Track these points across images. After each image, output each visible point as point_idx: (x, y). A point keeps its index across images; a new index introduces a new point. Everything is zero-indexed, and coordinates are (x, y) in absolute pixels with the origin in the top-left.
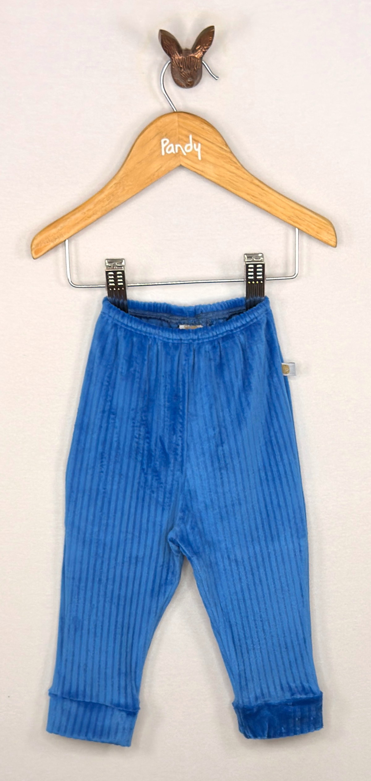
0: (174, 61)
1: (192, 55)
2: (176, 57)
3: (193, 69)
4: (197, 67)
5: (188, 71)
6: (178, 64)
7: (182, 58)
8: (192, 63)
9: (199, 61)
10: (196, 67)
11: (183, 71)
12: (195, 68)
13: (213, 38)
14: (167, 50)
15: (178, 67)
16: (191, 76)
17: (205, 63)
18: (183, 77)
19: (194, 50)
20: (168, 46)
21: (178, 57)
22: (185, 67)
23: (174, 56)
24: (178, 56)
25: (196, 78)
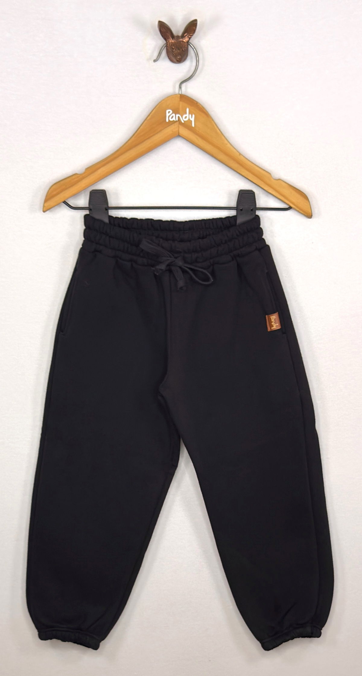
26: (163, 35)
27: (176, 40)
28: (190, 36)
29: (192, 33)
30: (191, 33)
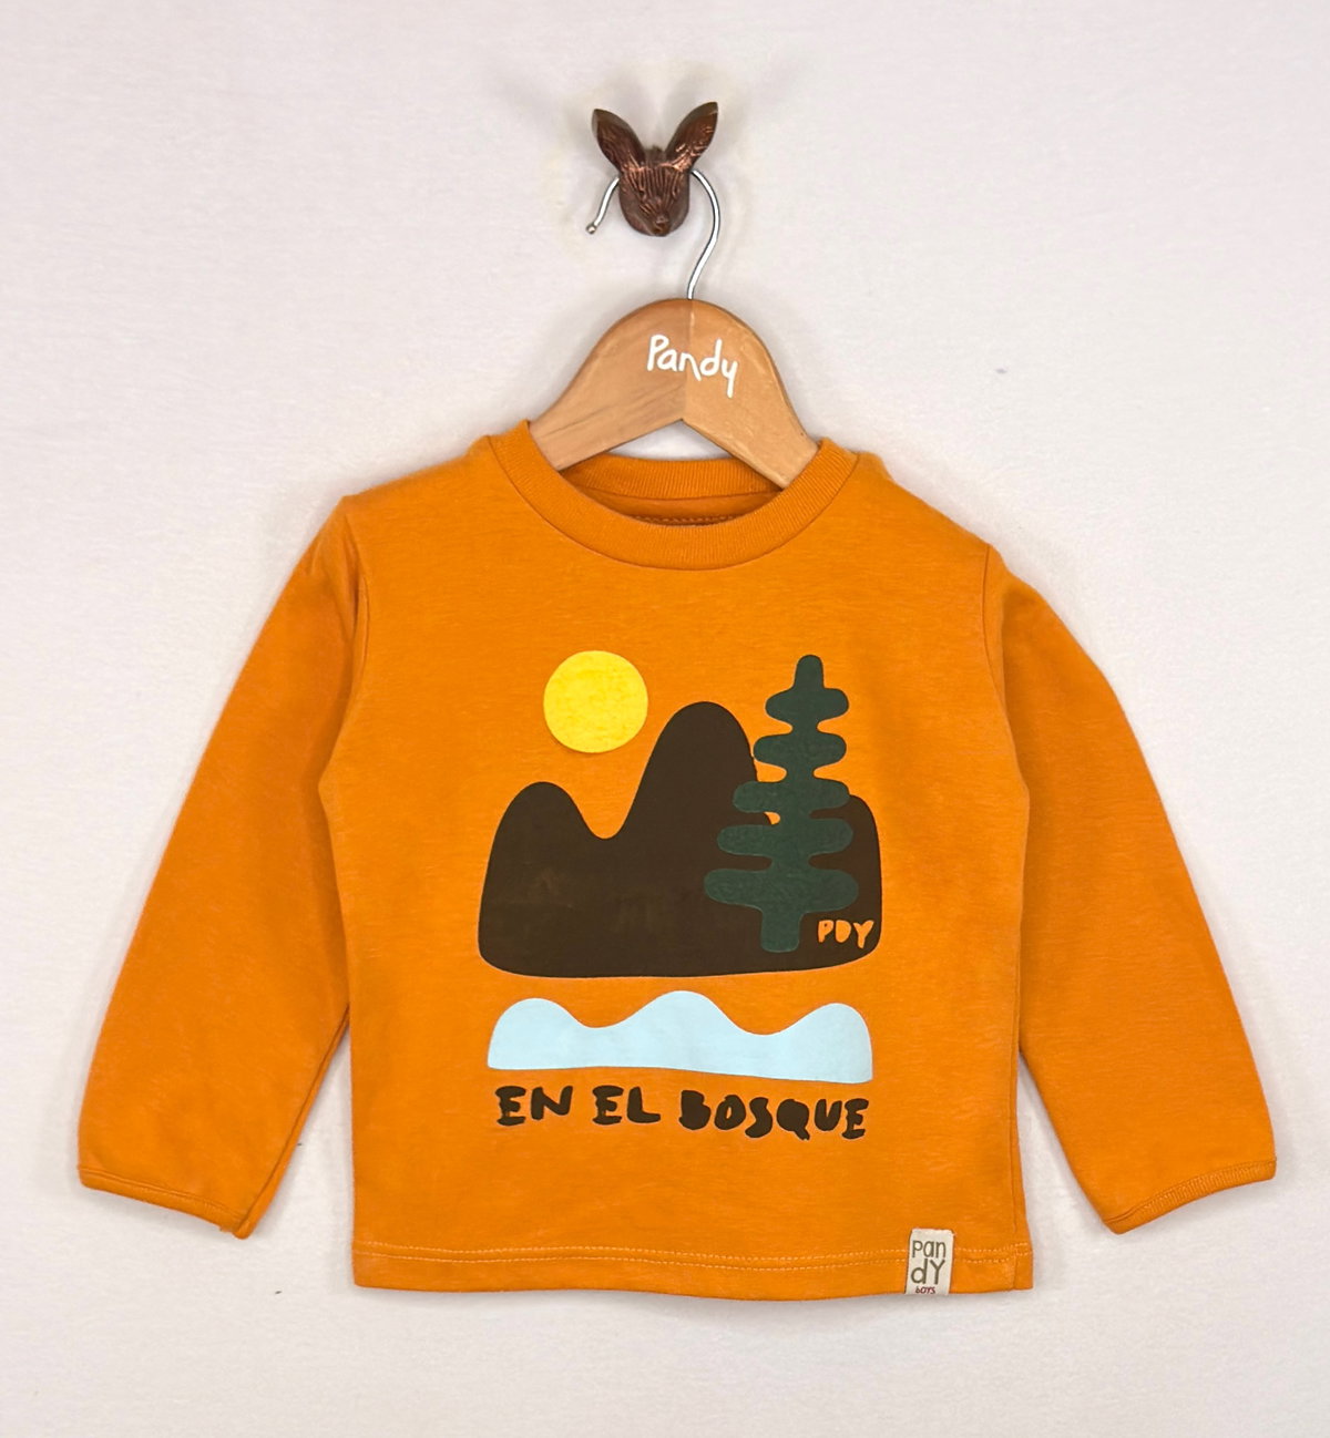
0: (626, 176)
2: (632, 169)
3: (669, 194)
5: (657, 201)
6: (634, 183)
7: (645, 172)
8: (666, 181)
11: (646, 201)
12: (674, 195)
13: (714, 129)
14: (610, 152)
15: (636, 189)
16: (663, 210)
18: (646, 213)
20: (613, 144)
22: (650, 190)
23: (626, 166)
24: (632, 163)
25: (677, 213)
26: (608, 150)
27: (650, 165)
29: (702, 143)
30: (698, 145)
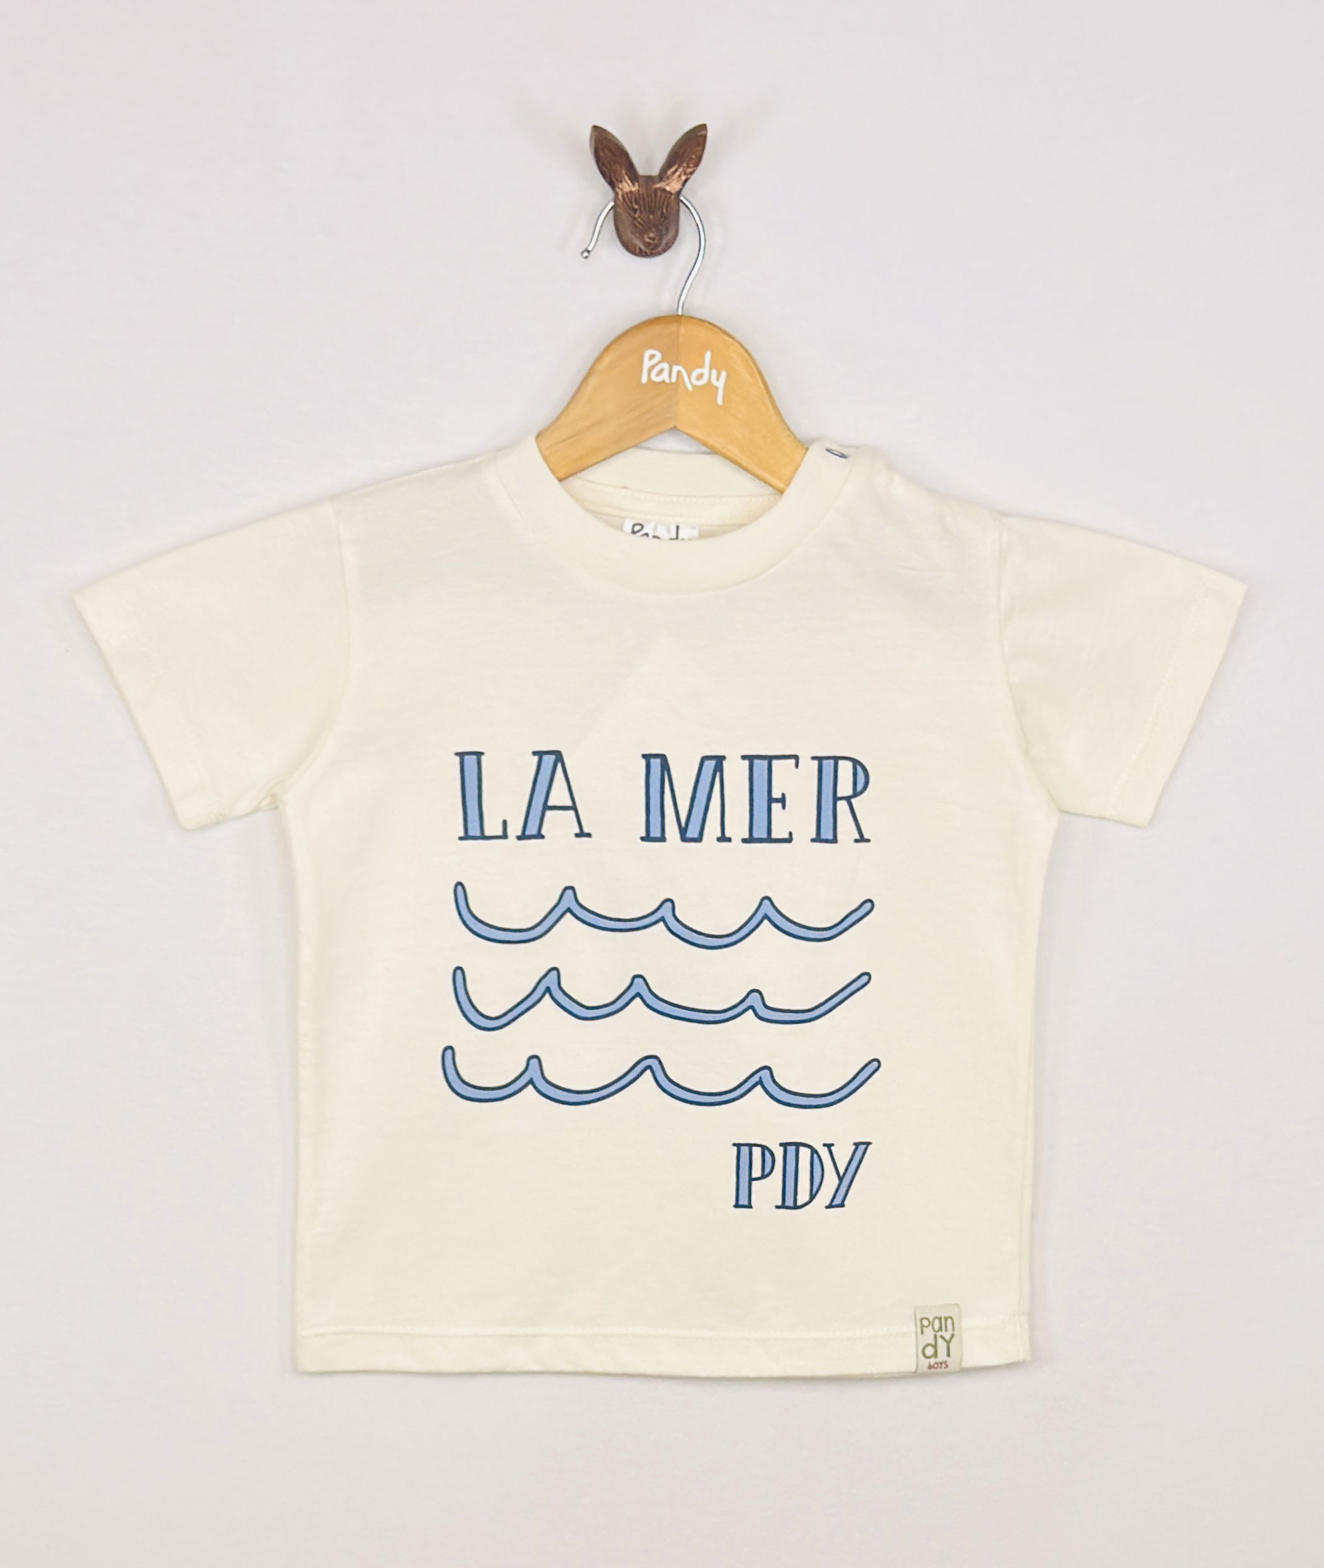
0: (620, 197)
1: (658, 185)
3: (659, 213)
4: (669, 209)
5: (649, 217)
6: (627, 200)
7: (639, 191)
8: (658, 201)
9: (673, 197)
10: (667, 210)
12: (665, 211)
13: (703, 150)
14: (608, 174)
15: (629, 207)
16: (656, 226)
17: (685, 198)
18: (640, 229)
19: (663, 175)
20: (607, 162)
21: (627, 186)
22: (642, 208)
23: (621, 186)
24: (627, 183)
25: (666, 233)
26: (604, 169)
27: (642, 187)
28: (685, 174)
29: (691, 166)
30: (688, 167)
